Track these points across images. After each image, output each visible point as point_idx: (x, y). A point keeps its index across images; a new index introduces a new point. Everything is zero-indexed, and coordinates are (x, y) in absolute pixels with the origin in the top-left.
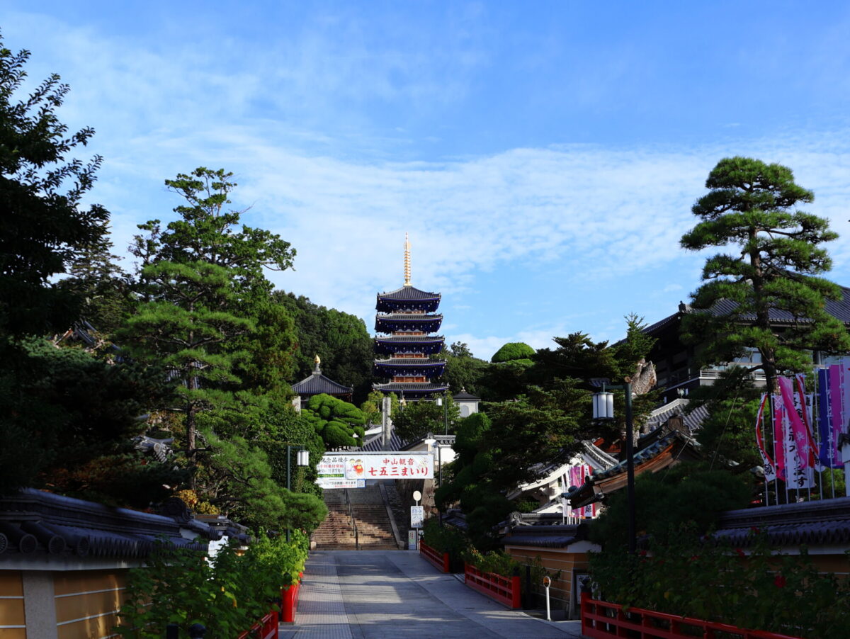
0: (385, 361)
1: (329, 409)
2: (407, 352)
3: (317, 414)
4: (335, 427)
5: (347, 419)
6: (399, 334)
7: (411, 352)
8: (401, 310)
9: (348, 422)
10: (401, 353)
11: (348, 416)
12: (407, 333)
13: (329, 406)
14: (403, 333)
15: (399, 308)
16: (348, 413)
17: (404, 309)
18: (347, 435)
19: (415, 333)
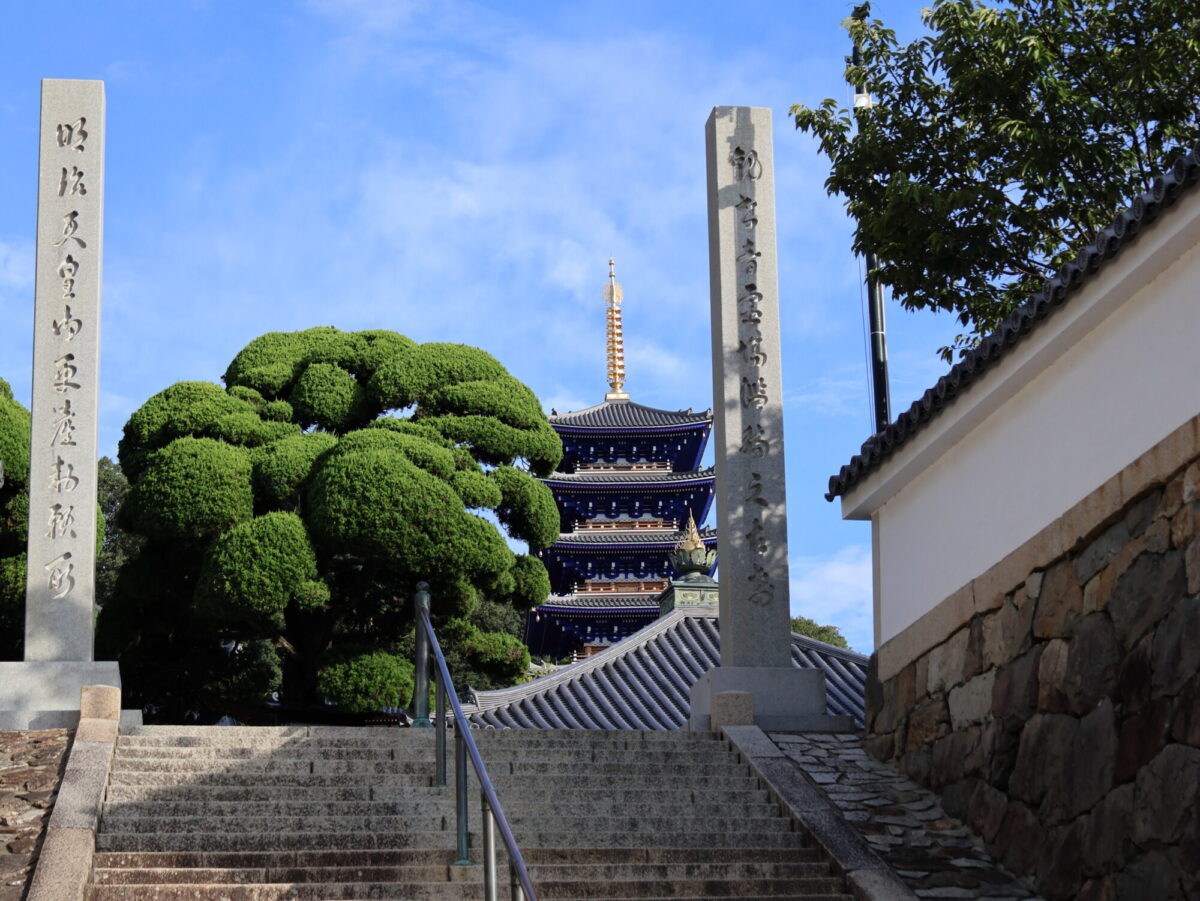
0: (560, 599)
1: (350, 379)
2: (622, 577)
3: (281, 405)
4: (384, 455)
5: (451, 419)
6: (597, 525)
7: (631, 577)
8: (600, 461)
9: (459, 439)
10: (604, 579)
11: (460, 408)
12: (620, 524)
13: (343, 364)
14: (608, 525)
15: (596, 457)
16: (459, 390)
17: (610, 459)
18: (456, 500)
19: (643, 525)
